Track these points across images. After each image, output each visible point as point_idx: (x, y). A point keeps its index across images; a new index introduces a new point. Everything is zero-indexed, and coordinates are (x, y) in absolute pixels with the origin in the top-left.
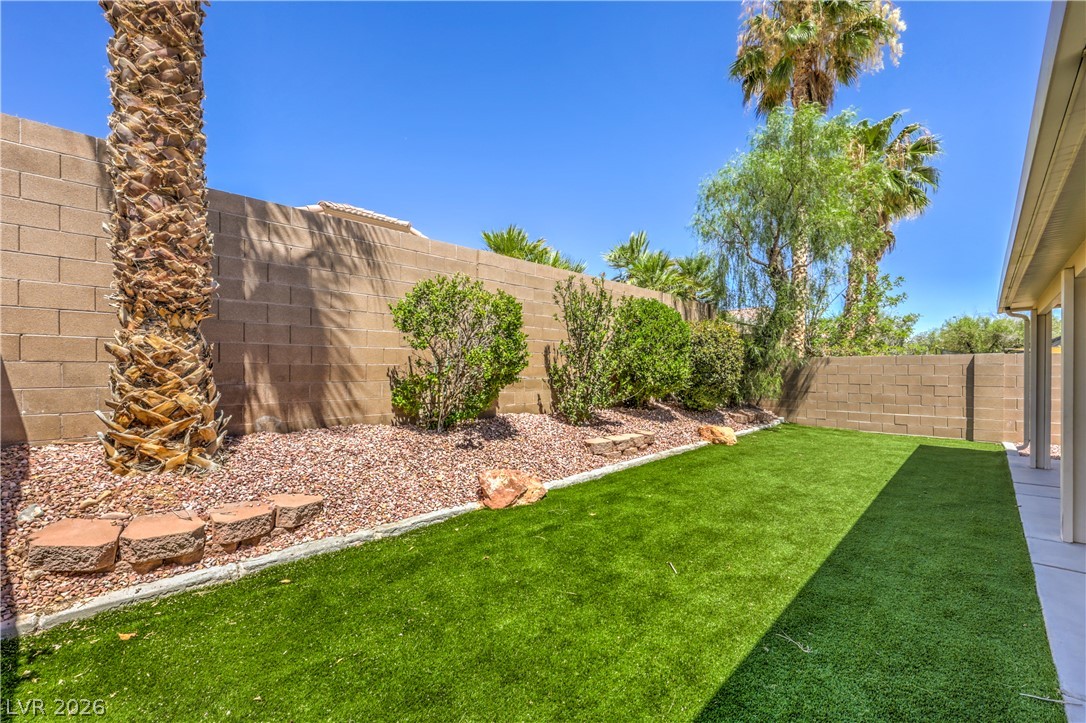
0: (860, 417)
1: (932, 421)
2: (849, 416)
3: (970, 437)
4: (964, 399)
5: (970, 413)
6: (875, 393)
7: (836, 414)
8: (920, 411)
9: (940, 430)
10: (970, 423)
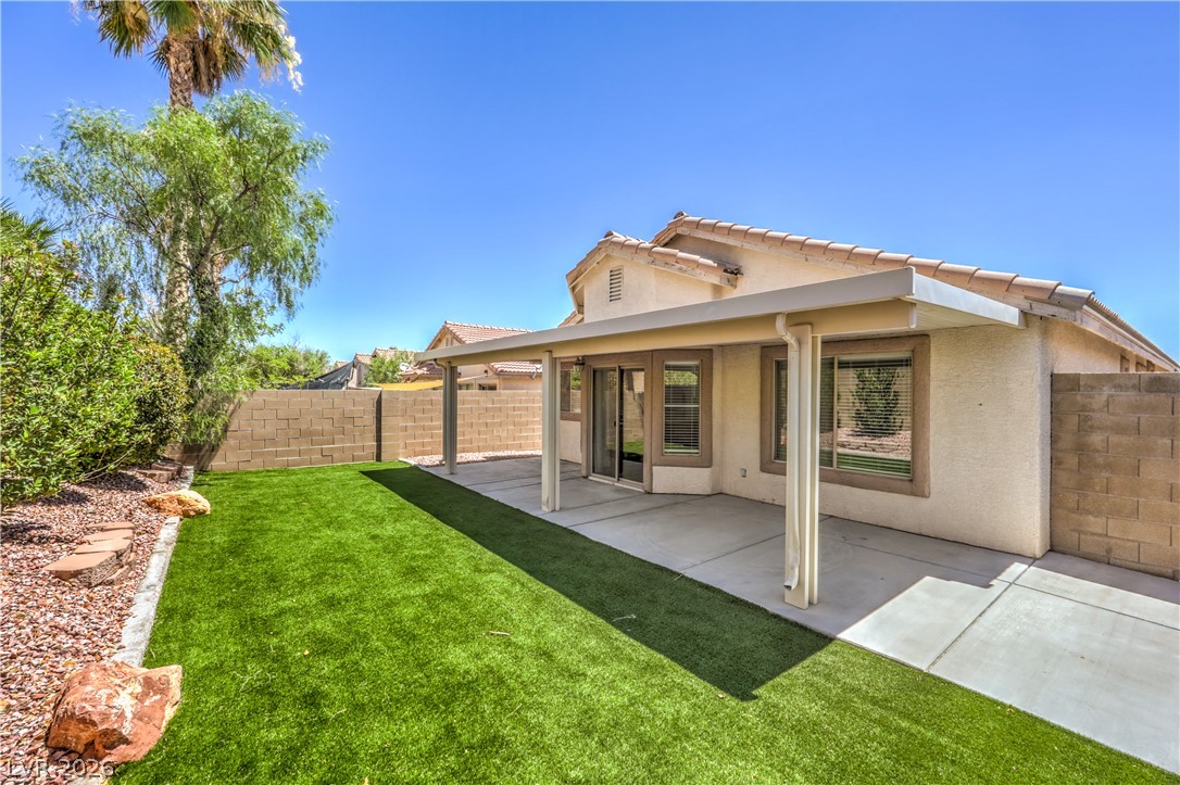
0: (288, 453)
1: (352, 449)
2: (277, 454)
3: (379, 458)
4: (374, 427)
5: (379, 439)
6: (303, 427)
7: (262, 454)
8: (342, 441)
9: (358, 456)
10: (379, 447)
